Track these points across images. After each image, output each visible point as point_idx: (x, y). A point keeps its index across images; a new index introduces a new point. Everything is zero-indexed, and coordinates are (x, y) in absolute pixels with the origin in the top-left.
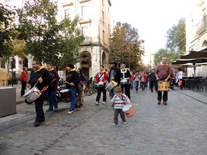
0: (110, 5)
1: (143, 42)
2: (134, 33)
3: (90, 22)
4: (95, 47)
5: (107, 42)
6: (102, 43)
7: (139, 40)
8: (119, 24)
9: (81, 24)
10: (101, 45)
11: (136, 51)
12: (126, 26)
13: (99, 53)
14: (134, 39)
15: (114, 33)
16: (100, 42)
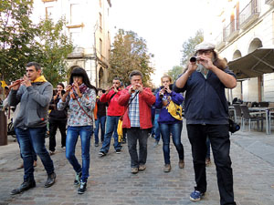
0: (110, 5)
1: (153, 56)
2: (141, 44)
3: (82, 26)
4: (89, 61)
5: (105, 54)
6: (99, 56)
7: (147, 54)
8: (121, 31)
9: (69, 28)
10: (97, 59)
12: (131, 35)
13: (94, 69)
14: (141, 52)
15: (116, 43)
16: (95, 54)
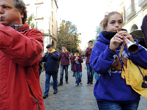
0: (58, 8)
1: (80, 34)
2: (74, 28)
3: (43, 18)
4: (46, 37)
5: (55, 33)
6: (52, 34)
7: (77, 33)
8: (64, 21)
10: (51, 36)
11: (76, 40)
12: (69, 23)
13: (49, 41)
14: (74, 32)
15: (61, 28)
16: (50, 33)
